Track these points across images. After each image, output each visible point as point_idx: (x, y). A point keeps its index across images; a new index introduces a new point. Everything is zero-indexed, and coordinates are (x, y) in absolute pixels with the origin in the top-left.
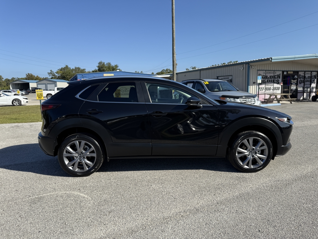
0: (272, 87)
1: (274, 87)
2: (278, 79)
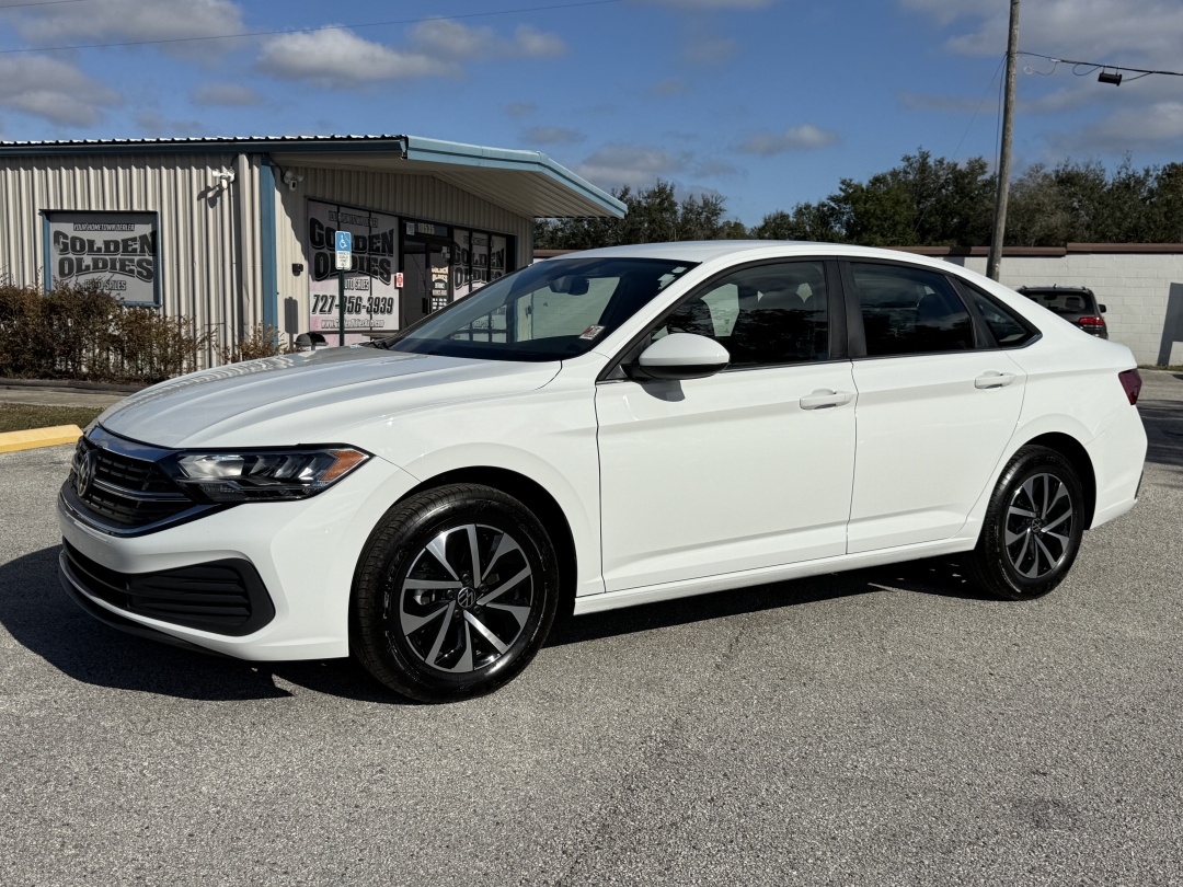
0: (365, 295)
1: (374, 296)
2: (387, 257)
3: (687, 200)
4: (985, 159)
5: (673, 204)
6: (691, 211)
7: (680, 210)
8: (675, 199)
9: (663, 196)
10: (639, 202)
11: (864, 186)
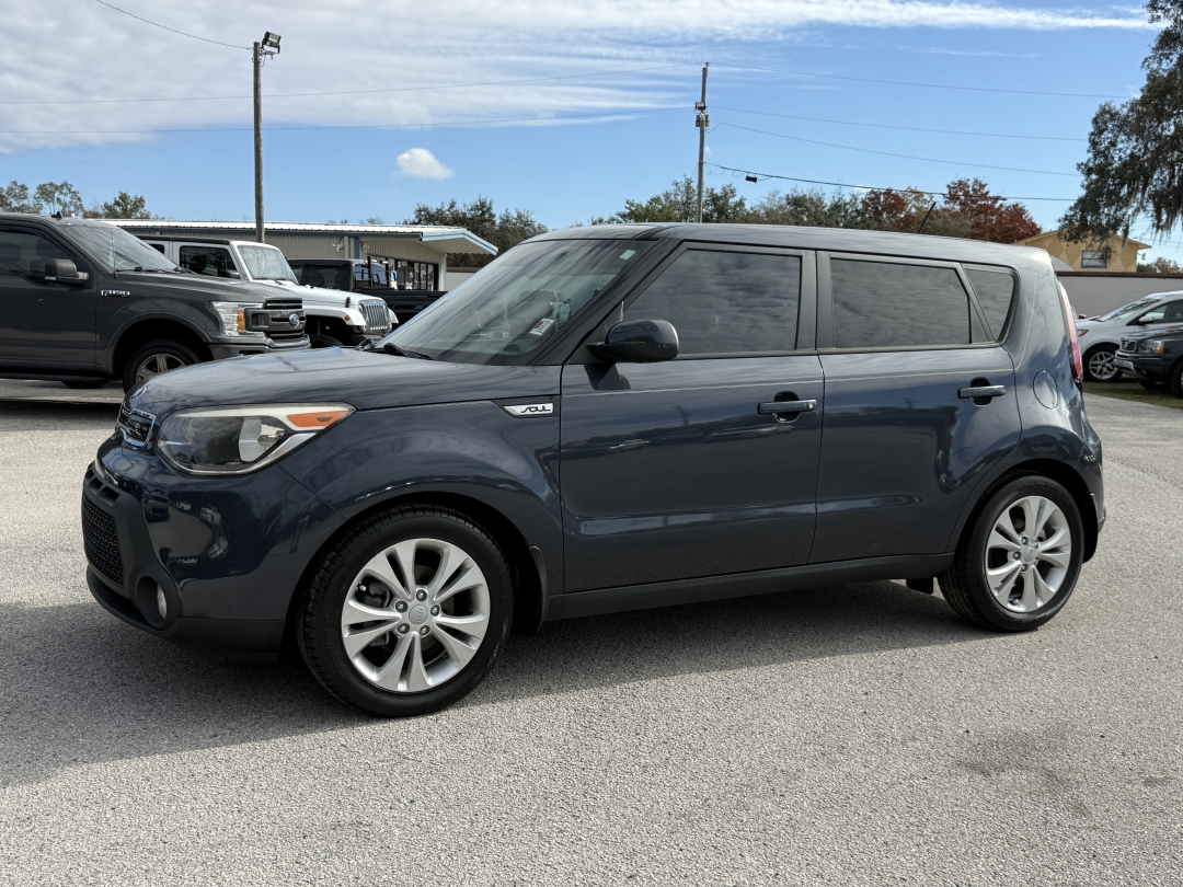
3: (504, 212)
4: (734, 186)
5: (493, 216)
6: (507, 221)
7: (498, 221)
8: (493, 211)
9: (483, 208)
10: (464, 214)
11: (644, 206)
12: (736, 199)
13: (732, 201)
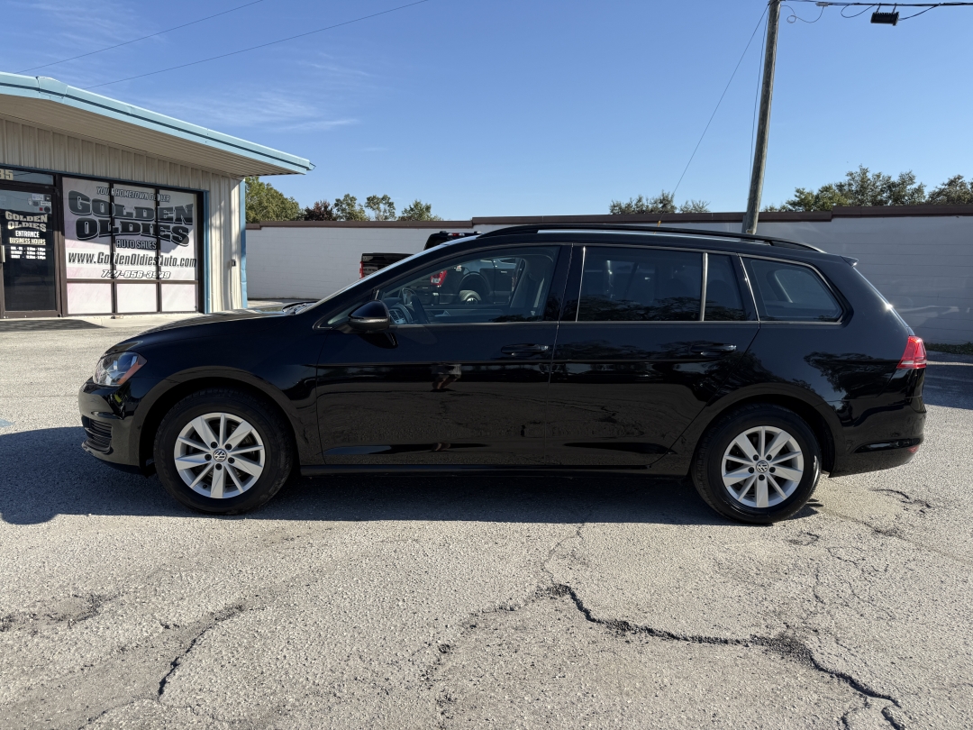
5: (673, 207)
6: (686, 211)
7: (678, 211)
8: (674, 203)
9: (665, 201)
11: (815, 194)
12: (915, 186)
13: (910, 188)
